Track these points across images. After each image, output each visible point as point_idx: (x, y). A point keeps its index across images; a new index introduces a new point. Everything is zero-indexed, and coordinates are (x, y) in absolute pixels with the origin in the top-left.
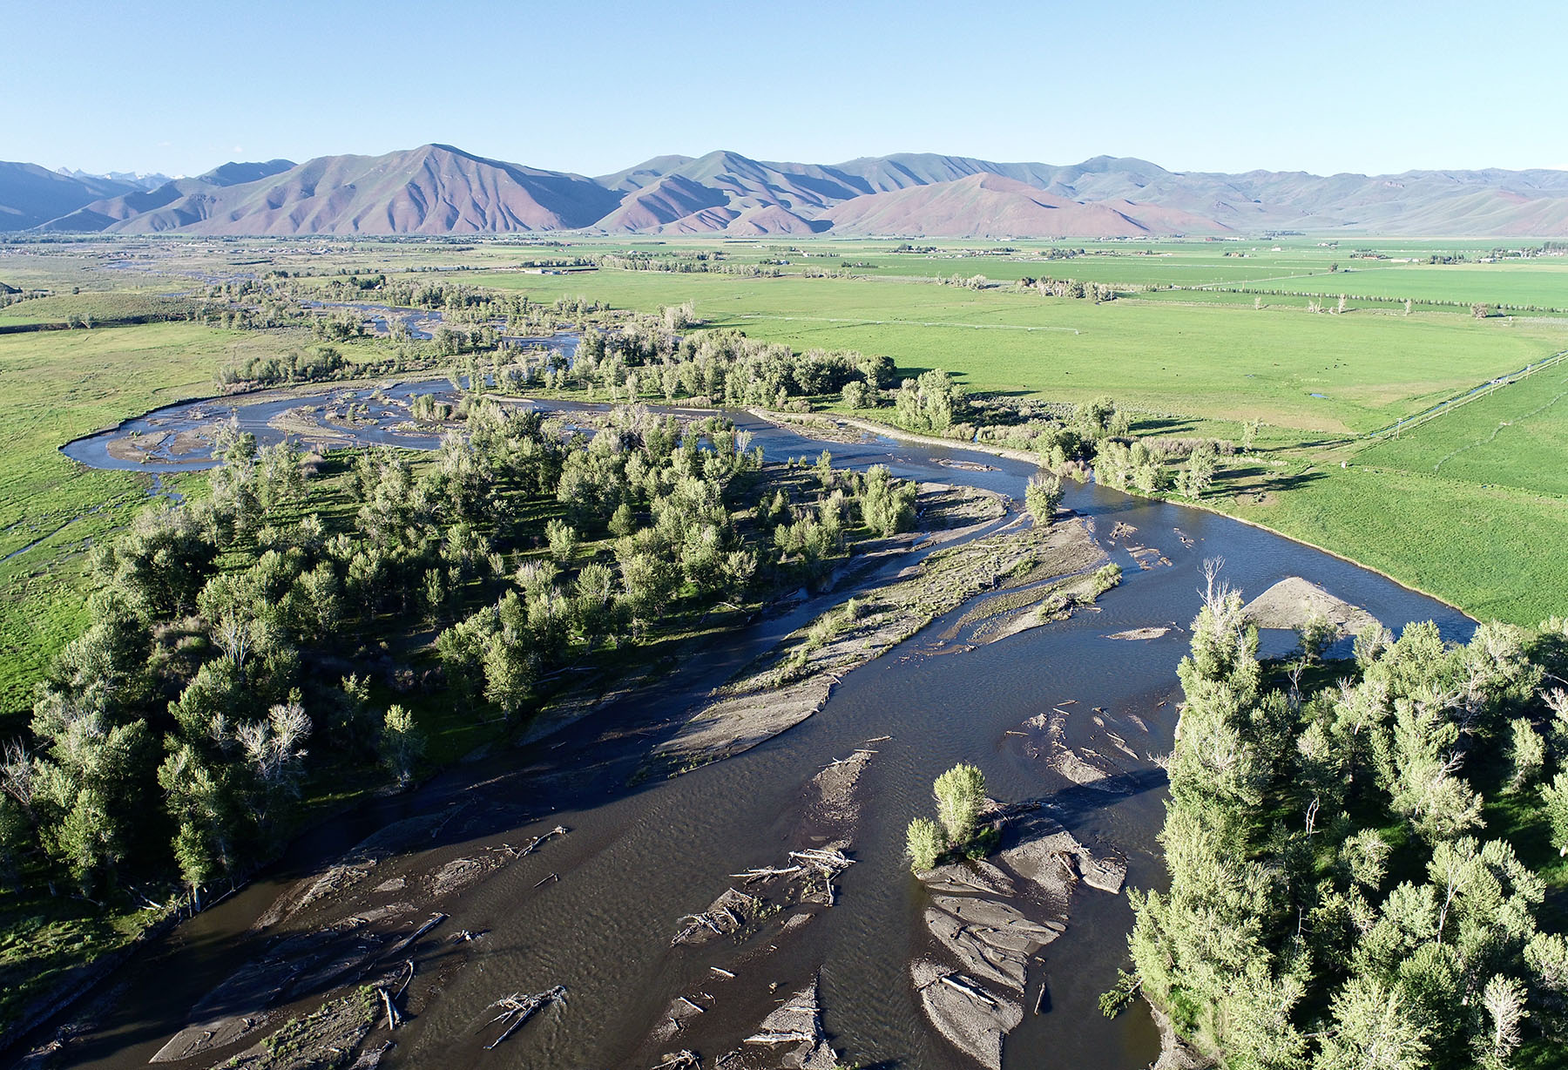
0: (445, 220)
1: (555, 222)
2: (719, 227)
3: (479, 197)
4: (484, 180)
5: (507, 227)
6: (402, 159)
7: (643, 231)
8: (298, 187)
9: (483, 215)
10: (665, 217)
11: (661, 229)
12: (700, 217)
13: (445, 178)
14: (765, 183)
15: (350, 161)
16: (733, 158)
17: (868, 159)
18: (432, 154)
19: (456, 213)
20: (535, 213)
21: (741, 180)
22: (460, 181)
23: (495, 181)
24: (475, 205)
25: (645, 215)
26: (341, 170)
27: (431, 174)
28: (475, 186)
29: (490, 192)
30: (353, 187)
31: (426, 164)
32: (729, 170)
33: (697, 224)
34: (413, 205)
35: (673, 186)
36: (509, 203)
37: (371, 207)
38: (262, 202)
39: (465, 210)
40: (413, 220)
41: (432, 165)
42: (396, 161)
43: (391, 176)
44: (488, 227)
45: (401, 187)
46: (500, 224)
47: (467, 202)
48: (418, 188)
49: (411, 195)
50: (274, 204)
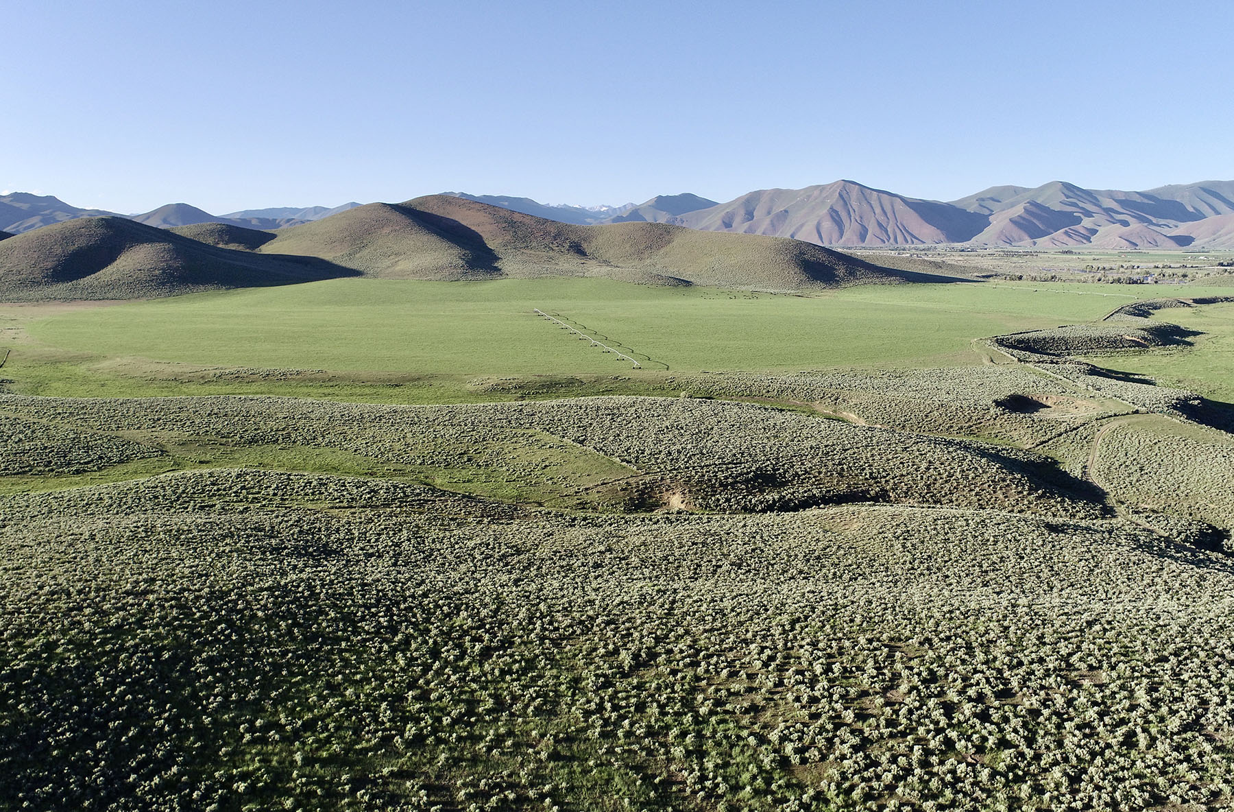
0: (858, 234)
1: (942, 237)
2: (1085, 241)
3: (882, 219)
4: (884, 207)
5: (907, 241)
6: (821, 191)
7: (1019, 244)
8: (742, 212)
9: (886, 231)
10: (1035, 233)
11: (1035, 243)
12: (1066, 233)
13: (855, 204)
14: (1100, 206)
15: (778, 194)
16: (1068, 187)
17: (1176, 186)
18: (844, 187)
19: (866, 231)
20: (927, 231)
21: (1081, 204)
22: (865, 205)
23: (892, 206)
24: (880, 225)
25: (1016, 232)
26: (772, 200)
27: (845, 201)
28: (878, 210)
29: (890, 214)
30: (786, 211)
31: (840, 195)
32: (1068, 197)
33: (1066, 239)
34: (834, 224)
35: (1034, 209)
36: (904, 223)
37: (802, 226)
38: (719, 222)
39: (872, 228)
40: (835, 235)
41: (845, 196)
42: (816, 193)
43: (814, 203)
44: (892, 240)
45: (824, 211)
46: (900, 238)
47: (873, 222)
48: (836, 212)
49: (832, 216)
50: (728, 224)
